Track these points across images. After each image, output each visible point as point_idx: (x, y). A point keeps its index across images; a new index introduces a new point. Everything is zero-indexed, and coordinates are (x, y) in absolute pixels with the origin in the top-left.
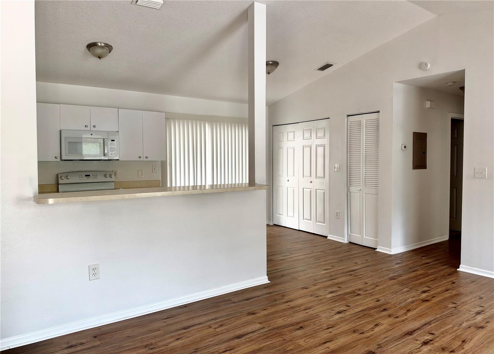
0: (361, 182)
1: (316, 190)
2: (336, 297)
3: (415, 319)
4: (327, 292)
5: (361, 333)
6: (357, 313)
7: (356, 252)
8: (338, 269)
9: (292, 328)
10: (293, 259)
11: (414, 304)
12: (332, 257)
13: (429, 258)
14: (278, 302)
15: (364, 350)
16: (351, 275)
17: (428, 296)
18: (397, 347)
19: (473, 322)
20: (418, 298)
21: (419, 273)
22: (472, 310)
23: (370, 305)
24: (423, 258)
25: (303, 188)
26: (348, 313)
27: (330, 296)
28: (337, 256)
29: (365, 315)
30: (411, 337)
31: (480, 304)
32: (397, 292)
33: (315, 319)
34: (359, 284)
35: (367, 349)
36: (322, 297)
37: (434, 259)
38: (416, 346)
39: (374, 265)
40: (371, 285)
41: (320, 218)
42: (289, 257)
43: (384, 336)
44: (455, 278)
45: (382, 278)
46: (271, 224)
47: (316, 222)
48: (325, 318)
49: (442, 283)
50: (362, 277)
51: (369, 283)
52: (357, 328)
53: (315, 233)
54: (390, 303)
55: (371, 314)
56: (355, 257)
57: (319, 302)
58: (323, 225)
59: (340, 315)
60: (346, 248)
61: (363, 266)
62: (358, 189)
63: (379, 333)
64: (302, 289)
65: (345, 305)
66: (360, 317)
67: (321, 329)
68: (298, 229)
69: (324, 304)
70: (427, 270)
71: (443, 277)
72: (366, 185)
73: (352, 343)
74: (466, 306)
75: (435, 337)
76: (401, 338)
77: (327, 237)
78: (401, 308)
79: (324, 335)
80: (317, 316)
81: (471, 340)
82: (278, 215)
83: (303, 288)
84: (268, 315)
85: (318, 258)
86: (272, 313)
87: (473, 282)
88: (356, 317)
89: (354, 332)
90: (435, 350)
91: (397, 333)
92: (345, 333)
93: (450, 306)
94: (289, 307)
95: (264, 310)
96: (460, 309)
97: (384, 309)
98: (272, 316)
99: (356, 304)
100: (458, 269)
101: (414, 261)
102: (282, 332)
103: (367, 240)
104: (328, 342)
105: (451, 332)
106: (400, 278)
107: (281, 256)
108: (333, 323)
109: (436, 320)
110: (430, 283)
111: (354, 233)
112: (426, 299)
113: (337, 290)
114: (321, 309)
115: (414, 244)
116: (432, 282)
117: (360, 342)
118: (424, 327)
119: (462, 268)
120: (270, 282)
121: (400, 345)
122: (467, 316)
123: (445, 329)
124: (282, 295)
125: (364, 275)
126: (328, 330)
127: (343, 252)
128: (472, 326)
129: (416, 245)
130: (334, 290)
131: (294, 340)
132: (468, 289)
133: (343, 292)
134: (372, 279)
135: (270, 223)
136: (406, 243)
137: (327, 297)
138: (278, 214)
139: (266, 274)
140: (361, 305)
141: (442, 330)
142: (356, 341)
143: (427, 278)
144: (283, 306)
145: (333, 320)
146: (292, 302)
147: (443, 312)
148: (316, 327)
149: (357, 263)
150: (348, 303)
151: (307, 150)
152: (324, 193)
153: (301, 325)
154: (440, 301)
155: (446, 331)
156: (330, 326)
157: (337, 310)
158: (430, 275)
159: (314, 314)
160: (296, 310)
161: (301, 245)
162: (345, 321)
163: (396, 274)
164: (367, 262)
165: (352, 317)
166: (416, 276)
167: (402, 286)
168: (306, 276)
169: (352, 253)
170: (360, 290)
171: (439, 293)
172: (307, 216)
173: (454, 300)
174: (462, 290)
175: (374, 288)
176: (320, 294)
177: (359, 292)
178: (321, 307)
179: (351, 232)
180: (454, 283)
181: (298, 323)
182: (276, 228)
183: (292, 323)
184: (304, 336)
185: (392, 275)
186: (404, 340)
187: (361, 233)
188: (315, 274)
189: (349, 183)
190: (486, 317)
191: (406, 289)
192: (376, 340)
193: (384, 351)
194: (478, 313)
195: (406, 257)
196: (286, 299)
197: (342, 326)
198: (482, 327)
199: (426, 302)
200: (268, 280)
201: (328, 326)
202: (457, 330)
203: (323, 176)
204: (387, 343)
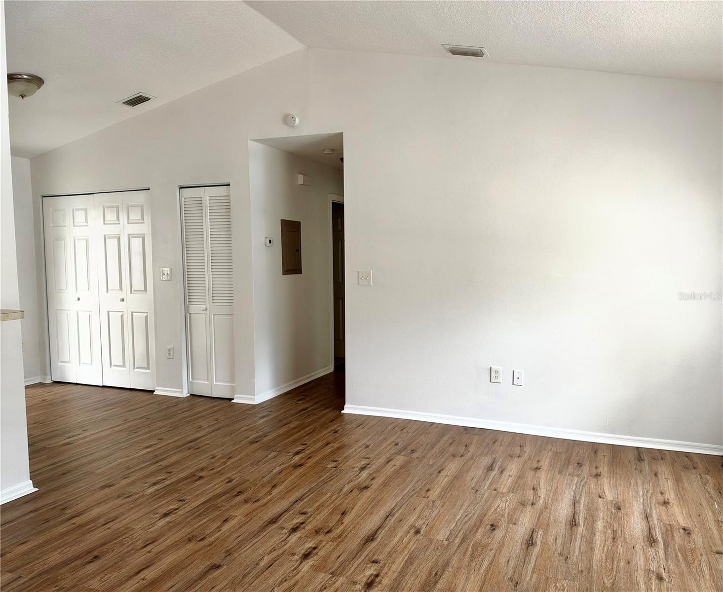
0: (207, 296)
1: (132, 313)
2: (163, 490)
3: (282, 498)
4: (147, 484)
5: (200, 540)
6: (196, 509)
7: (201, 409)
8: (169, 441)
9: (78, 562)
10: (87, 439)
11: (283, 474)
12: (159, 424)
13: (308, 402)
14: (51, 523)
15: (203, 567)
16: (189, 449)
17: (302, 458)
18: (254, 546)
19: (357, 482)
20: (288, 464)
21: (292, 426)
22: (356, 465)
23: (218, 491)
24: (300, 402)
25: (108, 312)
26: (180, 513)
27: (152, 490)
28: (169, 421)
29: (208, 509)
30: (275, 526)
31: (366, 455)
32: (259, 461)
33: (122, 535)
34: (203, 460)
35: (209, 563)
36: (137, 496)
37: (314, 402)
38: (282, 538)
39: (227, 426)
40: (220, 458)
41: (140, 360)
42: (81, 436)
43: (236, 535)
44: (339, 425)
45: (238, 443)
46: (48, 381)
47: (134, 369)
48: (141, 530)
49: (322, 434)
50: (209, 447)
51: (219, 455)
52: (194, 533)
53: (132, 387)
54: (248, 480)
55: (219, 505)
56: (198, 418)
57: (131, 506)
58: (146, 373)
59: (168, 519)
60: (186, 405)
61: (210, 430)
62: (202, 309)
63: (229, 533)
64: (103, 489)
65: (177, 500)
66: (200, 514)
67: (133, 550)
68: (101, 385)
69: (141, 506)
70: (304, 419)
71: (324, 426)
72: (214, 301)
73: (184, 560)
74: (350, 462)
75: (308, 517)
76: (260, 531)
77: (154, 391)
78: (263, 486)
79: (139, 559)
80: (127, 529)
81: (353, 509)
82: (60, 364)
83: (103, 487)
84: (31, 550)
85: (134, 430)
86: (39, 546)
87: (360, 425)
88: (194, 516)
89: (190, 540)
90: (306, 536)
91: (255, 525)
92: (176, 546)
93: (329, 466)
94: (74, 526)
95: (22, 544)
96: (341, 468)
97: (239, 492)
98: (38, 552)
99: (194, 495)
100: (342, 412)
101: (287, 410)
102: (58, 576)
103: (217, 387)
104: (144, 569)
105: (328, 504)
106: (265, 439)
107: (64, 438)
108: (153, 535)
109: (311, 491)
110: (306, 438)
111: (198, 379)
112: (299, 464)
113: (164, 478)
114: (135, 516)
115: (288, 384)
116: (309, 435)
117: (197, 554)
118: (294, 506)
119: (348, 409)
120: (37, 489)
121: (259, 543)
122: (350, 475)
123: (321, 501)
124: (61, 507)
125: (211, 444)
126: (145, 549)
127: (180, 412)
128: (354, 488)
129: (291, 385)
130: (161, 478)
131: (79, 584)
132: (353, 437)
133: (175, 479)
134: (223, 449)
135: (46, 381)
136: (276, 384)
137: (146, 493)
138: (61, 362)
139: (29, 478)
140: (203, 493)
141: (318, 504)
142: (191, 555)
143: (302, 432)
144: (63, 528)
145: (155, 530)
146: (82, 517)
147: (320, 478)
148: (124, 550)
149: (200, 427)
150: (183, 495)
151: (112, 244)
152: (146, 317)
153: (96, 553)
154: (317, 463)
155: (322, 505)
156: (148, 541)
157: (164, 510)
158: (307, 427)
159: (121, 528)
160: (88, 529)
161: (105, 413)
162: (175, 526)
163: (259, 434)
164: (217, 422)
165: (187, 517)
166: (287, 432)
167: (267, 450)
168: (111, 465)
169: (195, 411)
170: (202, 470)
171: (317, 451)
172: (117, 359)
173: (335, 456)
174: (345, 440)
175: (225, 463)
176: (134, 491)
177: (201, 474)
178: (134, 513)
179: (193, 378)
180: (336, 432)
181: (89, 552)
182: (59, 389)
183: (78, 554)
184: (99, 571)
185: (254, 436)
186: (265, 533)
187: (209, 378)
188: (127, 458)
189: (187, 300)
190: (371, 473)
191: (273, 454)
192: (223, 544)
193: (235, 558)
194: (363, 468)
195: (276, 404)
196: (69, 514)
197: (169, 537)
198: (366, 487)
199: (298, 468)
200: (34, 487)
201: (145, 543)
202: (336, 499)
203: (143, 289)
204: (240, 545)
